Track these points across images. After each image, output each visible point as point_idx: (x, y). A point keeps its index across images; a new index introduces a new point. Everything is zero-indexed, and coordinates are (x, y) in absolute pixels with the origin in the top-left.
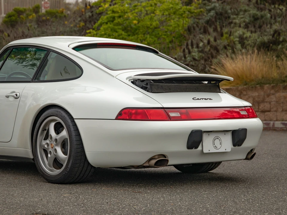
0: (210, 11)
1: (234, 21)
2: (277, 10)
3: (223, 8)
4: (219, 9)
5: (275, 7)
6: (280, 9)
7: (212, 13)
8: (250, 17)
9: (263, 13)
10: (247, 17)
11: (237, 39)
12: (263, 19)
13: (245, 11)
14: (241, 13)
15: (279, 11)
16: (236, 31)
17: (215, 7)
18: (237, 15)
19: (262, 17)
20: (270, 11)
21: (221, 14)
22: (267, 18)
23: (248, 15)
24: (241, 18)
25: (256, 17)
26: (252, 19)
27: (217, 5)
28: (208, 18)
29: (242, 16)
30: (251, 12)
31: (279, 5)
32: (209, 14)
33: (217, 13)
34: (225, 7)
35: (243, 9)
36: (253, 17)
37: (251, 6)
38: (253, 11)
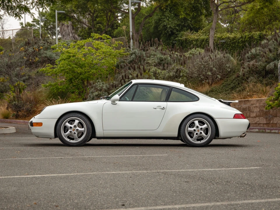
0: (132, 54)
1: (148, 61)
2: (174, 55)
3: (141, 53)
4: (138, 53)
5: (172, 53)
6: (176, 55)
7: (133, 56)
8: (158, 59)
9: (165, 56)
10: (156, 59)
11: (153, 74)
12: (166, 61)
13: (154, 55)
14: (152, 56)
15: (175, 55)
16: (151, 69)
17: (135, 52)
18: (149, 57)
19: (165, 59)
20: (170, 56)
21: (140, 57)
22: (168, 60)
23: (156, 58)
24: (152, 60)
25: (161, 59)
26: (159, 60)
27: (136, 51)
28: (131, 59)
29: (153, 59)
30: (158, 56)
31: (175, 52)
32: (131, 57)
33: (136, 56)
34: (142, 53)
35: (153, 53)
36: (160, 59)
37: (157, 52)
38: (159, 55)
